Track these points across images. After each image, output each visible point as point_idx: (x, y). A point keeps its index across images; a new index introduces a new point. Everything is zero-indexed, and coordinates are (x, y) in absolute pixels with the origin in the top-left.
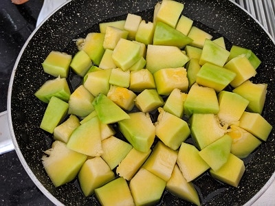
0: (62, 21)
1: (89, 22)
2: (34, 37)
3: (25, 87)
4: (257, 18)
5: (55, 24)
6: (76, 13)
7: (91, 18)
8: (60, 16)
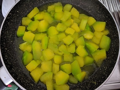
0: (12, 17)
1: (23, 13)
2: (2, 29)
3: (6, 53)
4: (104, 3)
5: (9, 19)
6: (17, 11)
7: (24, 11)
8: (10, 15)
